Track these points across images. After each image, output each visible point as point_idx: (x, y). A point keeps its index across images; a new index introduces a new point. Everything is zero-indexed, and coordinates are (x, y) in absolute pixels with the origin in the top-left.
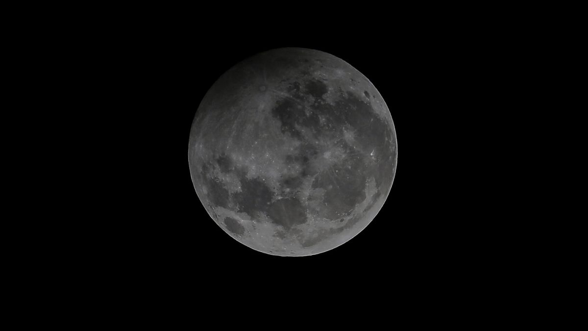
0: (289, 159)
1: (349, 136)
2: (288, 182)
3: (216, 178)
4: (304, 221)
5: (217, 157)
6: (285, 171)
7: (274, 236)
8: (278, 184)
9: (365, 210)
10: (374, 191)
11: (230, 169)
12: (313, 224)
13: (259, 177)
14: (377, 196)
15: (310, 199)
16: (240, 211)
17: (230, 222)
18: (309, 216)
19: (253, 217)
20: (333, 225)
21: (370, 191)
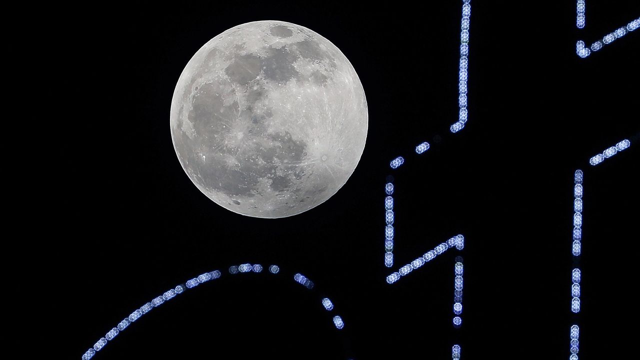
0: (269, 114)
1: (232, 161)
2: (260, 95)
3: (320, 62)
4: (227, 70)
5: (328, 80)
6: (266, 102)
7: (244, 43)
8: (266, 88)
9: (182, 108)
10: (184, 128)
11: (313, 77)
12: (219, 72)
13: (285, 84)
14: (180, 126)
15: (233, 91)
16: (284, 47)
17: (287, 33)
18: (226, 77)
19: (271, 48)
20: (202, 81)
21: (188, 126)
